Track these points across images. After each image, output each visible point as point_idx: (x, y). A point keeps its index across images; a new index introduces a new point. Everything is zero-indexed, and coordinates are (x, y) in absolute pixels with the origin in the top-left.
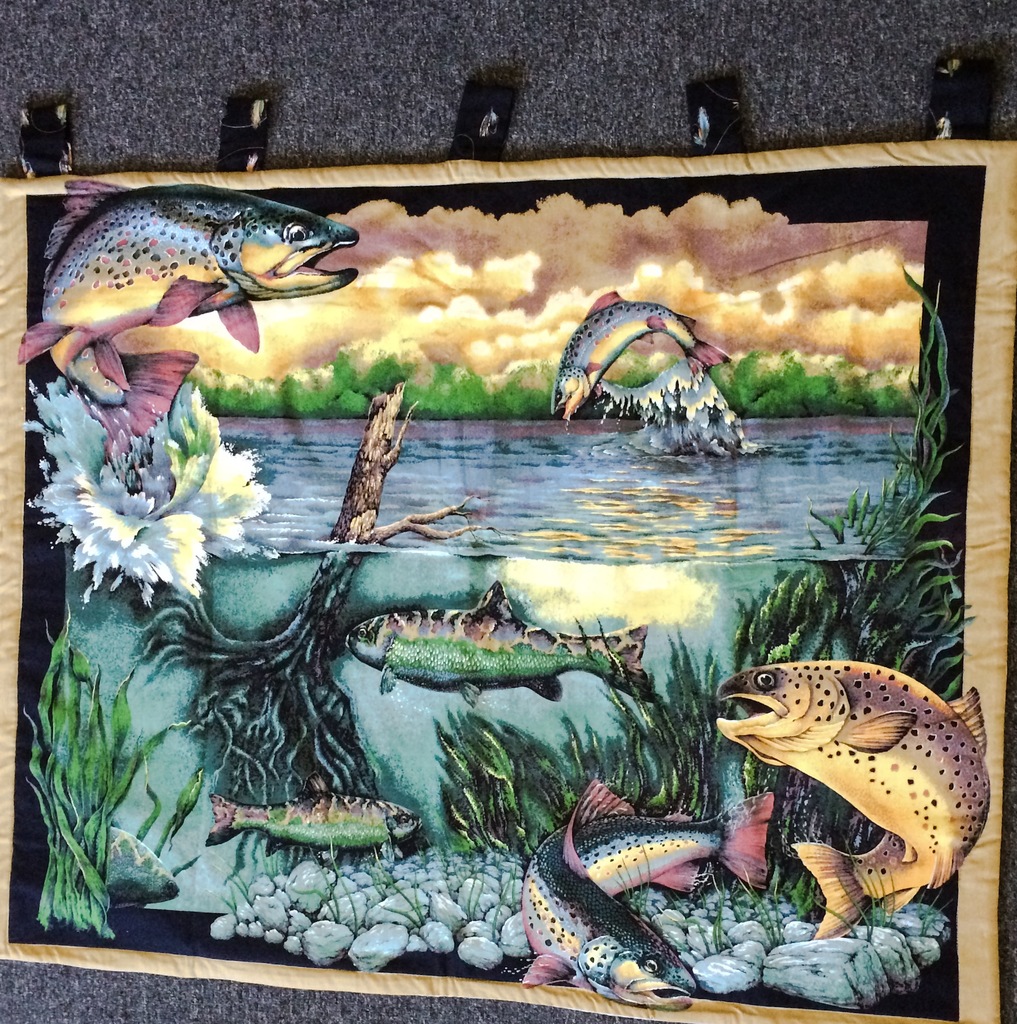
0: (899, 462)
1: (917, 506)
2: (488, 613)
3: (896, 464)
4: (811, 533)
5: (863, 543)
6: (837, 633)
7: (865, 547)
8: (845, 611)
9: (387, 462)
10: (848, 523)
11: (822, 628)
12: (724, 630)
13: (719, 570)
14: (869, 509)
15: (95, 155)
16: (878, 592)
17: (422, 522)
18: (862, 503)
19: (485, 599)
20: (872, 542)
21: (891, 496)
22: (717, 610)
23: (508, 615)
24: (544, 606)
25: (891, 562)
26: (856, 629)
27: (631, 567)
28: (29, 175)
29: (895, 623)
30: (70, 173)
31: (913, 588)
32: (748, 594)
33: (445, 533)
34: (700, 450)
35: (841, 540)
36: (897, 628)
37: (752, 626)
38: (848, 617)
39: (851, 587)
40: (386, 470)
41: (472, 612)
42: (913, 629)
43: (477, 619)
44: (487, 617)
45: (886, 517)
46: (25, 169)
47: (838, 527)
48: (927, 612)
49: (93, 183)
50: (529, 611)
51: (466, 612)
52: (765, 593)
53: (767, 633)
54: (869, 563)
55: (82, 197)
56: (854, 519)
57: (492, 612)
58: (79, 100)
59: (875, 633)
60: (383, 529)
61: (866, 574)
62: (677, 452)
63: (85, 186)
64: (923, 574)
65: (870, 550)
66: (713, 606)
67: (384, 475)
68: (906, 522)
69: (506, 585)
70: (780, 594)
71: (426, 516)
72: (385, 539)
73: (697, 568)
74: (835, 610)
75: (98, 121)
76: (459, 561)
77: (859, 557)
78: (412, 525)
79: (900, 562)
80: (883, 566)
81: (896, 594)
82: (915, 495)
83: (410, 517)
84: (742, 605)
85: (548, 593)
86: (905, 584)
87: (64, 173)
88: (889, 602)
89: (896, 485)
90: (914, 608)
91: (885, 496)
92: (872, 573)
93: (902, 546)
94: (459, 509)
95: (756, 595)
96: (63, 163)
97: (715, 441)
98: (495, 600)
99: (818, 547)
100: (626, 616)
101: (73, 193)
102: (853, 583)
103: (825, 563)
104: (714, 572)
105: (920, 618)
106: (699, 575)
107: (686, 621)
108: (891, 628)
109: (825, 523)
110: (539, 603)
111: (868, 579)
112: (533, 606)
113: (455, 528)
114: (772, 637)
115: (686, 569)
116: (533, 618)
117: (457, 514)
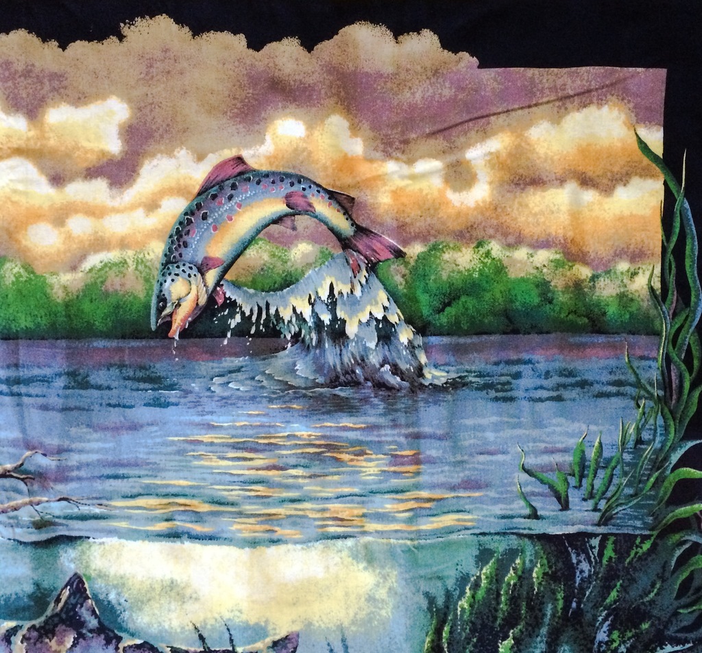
0: (640, 398)
1: (666, 458)
2: (62, 621)
3: (636, 399)
4: (524, 496)
5: (595, 509)
6: (564, 638)
7: (597, 515)
8: (574, 605)
10: (573, 481)
11: (544, 630)
13: (399, 550)
14: (603, 463)
16: (618, 578)
18: (591, 454)
19: (58, 600)
20: (610, 508)
21: (631, 444)
22: (396, 607)
23: (93, 623)
24: (146, 608)
25: (636, 536)
26: (589, 630)
27: (273, 550)
29: (643, 620)
31: (667, 574)
32: (439, 584)
34: (366, 379)
35: (565, 506)
36: (645, 626)
37: (446, 629)
38: (579, 613)
39: (582, 571)
41: (37, 622)
42: (666, 627)
43: (47, 631)
44: (61, 628)
45: (625, 474)
47: (561, 487)
48: (686, 606)
50: (126, 615)
51: (27, 624)
52: (463, 580)
53: (468, 640)
54: (605, 537)
56: (582, 476)
57: (70, 619)
59: (615, 635)
61: (601, 554)
62: (334, 382)
64: (678, 553)
65: (605, 520)
66: (391, 602)
68: (652, 480)
69: (89, 578)
70: (484, 583)
73: (366, 546)
74: (561, 604)
77: (590, 529)
79: (648, 537)
80: (625, 542)
81: (643, 580)
82: (663, 443)
84: (431, 600)
85: (152, 588)
86: (654, 568)
88: (633, 593)
89: (639, 430)
90: (669, 600)
91: (623, 444)
92: (609, 552)
93: (649, 515)
94: (16, 469)
95: (450, 583)
97: (387, 367)
98: (73, 601)
99: (534, 515)
100: (267, 622)
102: (585, 566)
103: (544, 538)
104: (391, 553)
105: (676, 614)
106: (369, 557)
107: (353, 623)
108: (637, 626)
109: (542, 482)
110: (140, 603)
111: (605, 561)
112: (131, 608)
114: (475, 646)
115: (350, 549)
116: (131, 626)
117: (12, 477)
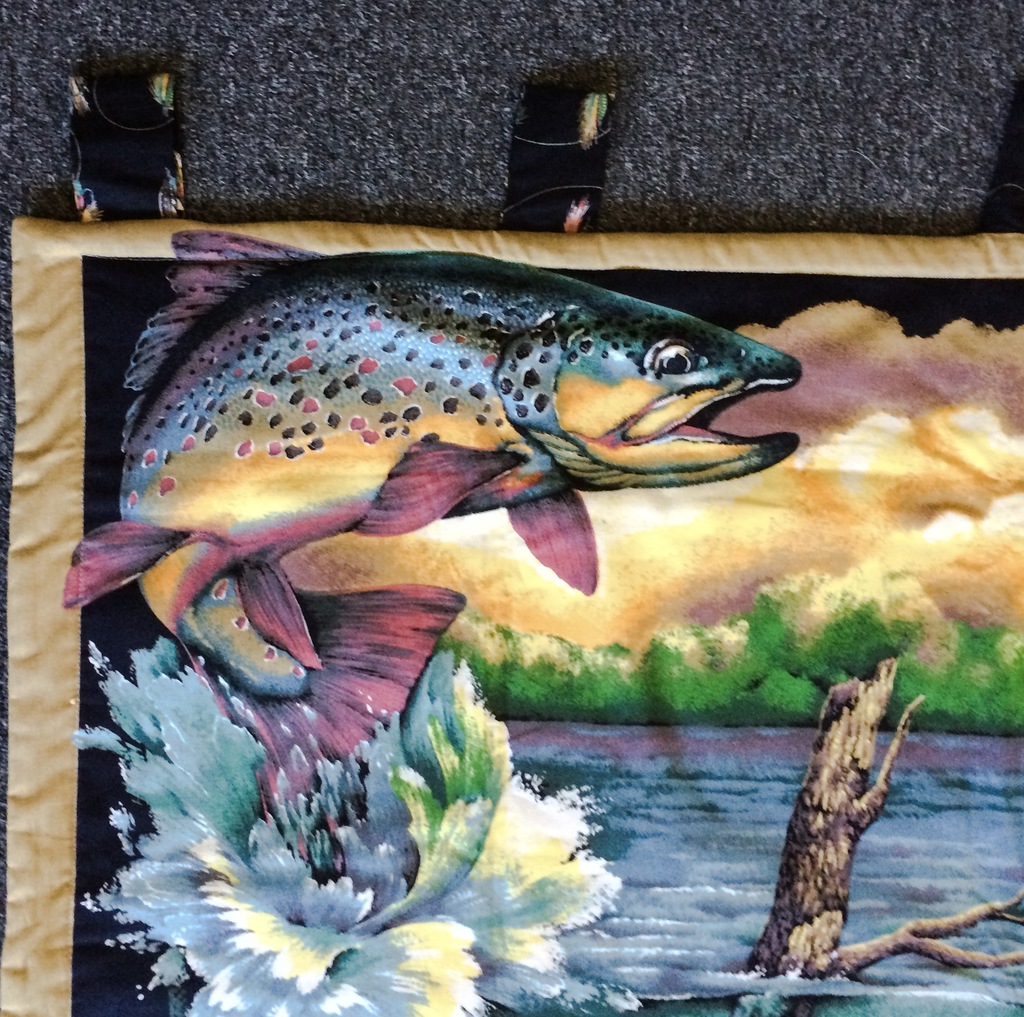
9: (861, 814)
15: (233, 181)
17: (936, 934)
28: (87, 215)
30: (180, 215)
33: (980, 956)
40: (857, 828)
46: (80, 202)
49: (236, 239)
55: (210, 265)
58: (197, 67)
60: (857, 948)
63: (216, 243)
67: (854, 840)
71: (943, 922)
72: (859, 968)
75: (242, 113)
78: (915, 940)
83: (911, 924)
87: (167, 216)
94: (1011, 909)
96: (169, 194)
101: (188, 256)
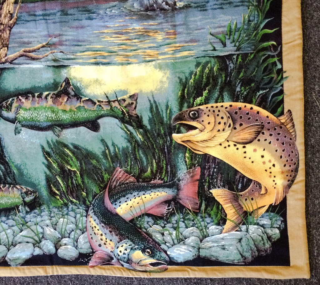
0: (249, 6)
1: (259, 26)
2: (63, 93)
3: (248, 7)
4: (211, 43)
5: (235, 46)
6: (225, 89)
7: (236, 48)
8: (228, 79)
9: (11, 24)
10: (227, 37)
11: (218, 88)
12: (173, 92)
13: (169, 64)
14: (237, 30)
16: (243, 68)
17: (30, 52)
18: (233, 27)
19: (61, 86)
20: (240, 45)
21: (246, 22)
23: (73, 93)
24: (89, 88)
25: (248, 53)
26: (234, 87)
27: (129, 66)
29: (252, 83)
31: (259, 65)
32: (183, 74)
33: (40, 56)
34: (158, 8)
35: (225, 45)
36: (253, 85)
37: (186, 90)
38: (230, 82)
39: (231, 67)
40: (11, 28)
41: (56, 92)
42: (260, 84)
43: (58, 95)
44: (62, 95)
45: (245, 33)
47: (223, 39)
48: (266, 76)
50: (83, 91)
51: (52, 93)
52: (191, 73)
53: (193, 92)
54: (238, 55)
56: (230, 35)
57: (65, 92)
59: (243, 88)
60: (11, 56)
61: (237, 60)
62: (147, 10)
64: (263, 58)
65: (238, 49)
66: (168, 82)
67: (10, 31)
68: (254, 34)
69: (71, 79)
70: (198, 73)
71: (31, 49)
72: (12, 61)
73: (159, 64)
74: (224, 78)
76: (47, 69)
77: (233, 53)
78: (25, 53)
79: (252, 53)
80: (245, 56)
81: (251, 68)
82: (258, 21)
83: (23, 49)
84: (181, 80)
85: (91, 81)
86: (255, 63)
88: (249, 73)
89: (249, 17)
90: (260, 74)
91: (244, 22)
92: (240, 60)
93: (253, 46)
94: (47, 44)
95: (187, 75)
97: (164, 3)
98: (66, 86)
99: (214, 49)
100: (127, 89)
102: (232, 65)
103: (218, 57)
104: (167, 65)
105: (263, 79)
106: (160, 67)
107: (156, 90)
108: (250, 85)
109: (217, 38)
110: (87, 86)
111: (238, 63)
112: (84, 88)
113: (45, 53)
114: (195, 94)
115: (154, 65)
116: (84, 94)
117: (45, 47)
